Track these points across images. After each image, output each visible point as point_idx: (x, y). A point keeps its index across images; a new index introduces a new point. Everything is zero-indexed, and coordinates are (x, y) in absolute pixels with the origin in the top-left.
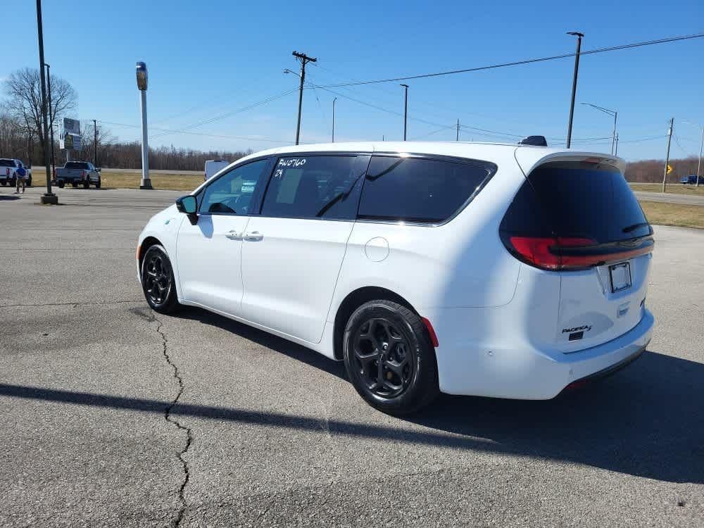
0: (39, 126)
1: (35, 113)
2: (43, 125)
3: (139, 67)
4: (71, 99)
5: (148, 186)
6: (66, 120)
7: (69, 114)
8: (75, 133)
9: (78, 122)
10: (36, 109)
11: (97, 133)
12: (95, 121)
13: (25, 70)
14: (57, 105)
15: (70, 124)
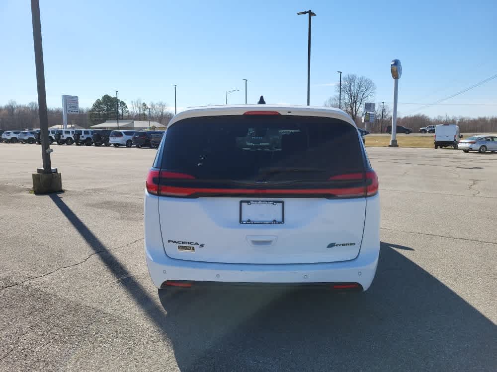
0: (352, 109)
1: (350, 101)
2: (354, 109)
3: (393, 63)
4: (372, 90)
5: (394, 144)
6: (366, 104)
7: (369, 100)
8: (371, 111)
9: (374, 104)
10: (351, 99)
11: (383, 110)
12: (383, 103)
13: (347, 76)
14: (363, 95)
15: (369, 106)
